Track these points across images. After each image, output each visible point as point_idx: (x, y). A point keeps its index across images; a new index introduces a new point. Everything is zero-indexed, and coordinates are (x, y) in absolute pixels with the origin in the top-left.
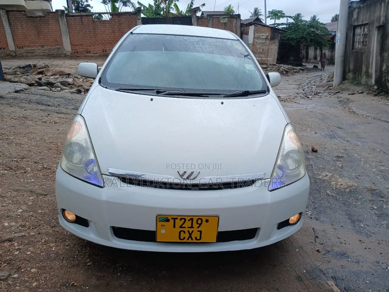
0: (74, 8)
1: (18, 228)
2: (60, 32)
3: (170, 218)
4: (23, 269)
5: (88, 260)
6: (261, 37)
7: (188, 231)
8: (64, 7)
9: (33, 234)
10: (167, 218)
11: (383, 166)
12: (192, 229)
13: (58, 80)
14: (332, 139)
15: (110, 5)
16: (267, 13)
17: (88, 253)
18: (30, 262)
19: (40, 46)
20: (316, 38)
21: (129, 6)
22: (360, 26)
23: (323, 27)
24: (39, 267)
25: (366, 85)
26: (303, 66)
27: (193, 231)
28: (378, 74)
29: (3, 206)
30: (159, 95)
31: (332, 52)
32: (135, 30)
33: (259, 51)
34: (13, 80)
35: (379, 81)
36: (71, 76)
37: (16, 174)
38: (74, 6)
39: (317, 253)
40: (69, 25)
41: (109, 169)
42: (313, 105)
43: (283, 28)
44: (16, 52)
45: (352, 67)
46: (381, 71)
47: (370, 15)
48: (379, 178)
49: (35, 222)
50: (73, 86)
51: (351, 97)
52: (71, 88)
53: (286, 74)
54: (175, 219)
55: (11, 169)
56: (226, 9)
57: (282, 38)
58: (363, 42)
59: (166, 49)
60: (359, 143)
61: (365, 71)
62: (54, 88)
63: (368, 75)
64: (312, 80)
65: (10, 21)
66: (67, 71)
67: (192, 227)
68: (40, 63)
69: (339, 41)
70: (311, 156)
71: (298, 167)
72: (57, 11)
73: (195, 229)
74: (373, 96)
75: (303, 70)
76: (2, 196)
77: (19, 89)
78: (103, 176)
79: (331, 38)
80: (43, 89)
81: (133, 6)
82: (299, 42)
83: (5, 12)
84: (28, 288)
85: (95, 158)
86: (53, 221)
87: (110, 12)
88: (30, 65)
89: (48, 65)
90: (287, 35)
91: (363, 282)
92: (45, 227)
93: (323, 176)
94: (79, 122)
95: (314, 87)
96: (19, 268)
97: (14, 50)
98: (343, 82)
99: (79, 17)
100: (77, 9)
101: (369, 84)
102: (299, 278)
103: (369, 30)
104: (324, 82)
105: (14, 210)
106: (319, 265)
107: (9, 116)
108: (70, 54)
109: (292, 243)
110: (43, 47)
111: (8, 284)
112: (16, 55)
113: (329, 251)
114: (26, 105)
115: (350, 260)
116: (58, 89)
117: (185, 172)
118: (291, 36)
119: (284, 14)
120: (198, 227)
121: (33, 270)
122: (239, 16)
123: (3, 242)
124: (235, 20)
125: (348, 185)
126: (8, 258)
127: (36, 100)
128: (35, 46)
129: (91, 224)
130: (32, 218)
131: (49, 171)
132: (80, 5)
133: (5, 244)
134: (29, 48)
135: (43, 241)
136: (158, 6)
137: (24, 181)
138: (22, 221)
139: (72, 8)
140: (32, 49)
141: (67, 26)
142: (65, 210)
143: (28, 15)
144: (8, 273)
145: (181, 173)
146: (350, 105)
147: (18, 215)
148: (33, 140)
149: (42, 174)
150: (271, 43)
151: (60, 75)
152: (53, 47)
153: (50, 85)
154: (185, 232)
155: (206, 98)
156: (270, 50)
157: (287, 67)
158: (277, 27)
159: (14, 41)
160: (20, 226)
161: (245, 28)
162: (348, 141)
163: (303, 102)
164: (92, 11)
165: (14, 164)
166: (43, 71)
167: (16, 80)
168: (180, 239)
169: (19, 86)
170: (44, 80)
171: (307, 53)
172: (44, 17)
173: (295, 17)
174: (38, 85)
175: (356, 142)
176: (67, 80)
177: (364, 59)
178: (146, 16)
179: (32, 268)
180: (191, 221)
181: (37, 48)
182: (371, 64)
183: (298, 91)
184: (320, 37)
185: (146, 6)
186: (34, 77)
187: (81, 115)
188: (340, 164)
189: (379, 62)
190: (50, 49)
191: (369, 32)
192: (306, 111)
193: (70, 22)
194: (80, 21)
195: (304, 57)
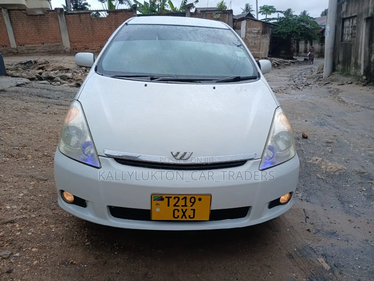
0: (72, 6)
1: (19, 210)
2: (59, 29)
3: (164, 197)
4: (25, 249)
5: (87, 240)
6: (253, 32)
7: (182, 210)
8: (63, 5)
9: (34, 216)
10: (161, 197)
11: (372, 151)
12: (186, 208)
13: (58, 75)
14: (322, 127)
15: (106, 3)
16: (259, 9)
17: (87, 234)
18: (31, 242)
19: (40, 43)
20: (306, 32)
21: (126, 4)
22: (349, 18)
23: (313, 21)
24: (40, 247)
25: (355, 75)
26: (293, 59)
27: (186, 210)
28: (367, 65)
29: (5, 191)
30: (153, 81)
31: (322, 45)
32: (130, 21)
33: (251, 45)
34: (15, 74)
35: (367, 72)
36: (70, 71)
37: (17, 161)
38: (72, 5)
39: (307, 232)
40: (68, 23)
41: (105, 151)
42: (304, 95)
43: (274, 22)
44: (17, 49)
45: (341, 59)
46: (370, 61)
47: (359, 8)
48: (368, 161)
49: (35, 205)
50: (72, 80)
51: (340, 87)
52: (71, 82)
53: (277, 67)
54: (169, 198)
55: (13, 156)
56: (218, 5)
57: (274, 32)
58: (352, 34)
59: (160, 39)
60: (348, 130)
61: (354, 62)
62: (54, 83)
63: (357, 66)
64: (302, 72)
65: (12, 20)
66: (66, 66)
67: (186, 206)
68: (41, 59)
69: (328, 34)
70: (302, 142)
71: (288, 148)
72: (56, 9)
73: (189, 208)
74: (362, 86)
75: (294, 63)
76: (4, 181)
77: (20, 83)
78: (99, 157)
79: (320, 32)
80: (43, 83)
81: (129, 4)
82: (289, 36)
83: (6, 11)
84: (29, 266)
85: (91, 140)
86: (53, 204)
87: (107, 10)
88: (31, 61)
89: (49, 61)
90: (278, 29)
91: (352, 259)
92: (45, 210)
93: (314, 161)
94: (76, 107)
95: (305, 79)
96: (21, 248)
97: (16, 47)
98: (333, 73)
99: (77, 15)
100: (76, 7)
101: (358, 75)
102: (290, 256)
103: (358, 22)
104: (315, 73)
105: (15, 194)
106: (309, 243)
107: (11, 108)
108: (69, 51)
109: (284, 223)
110: (43, 44)
111: (10, 263)
112: (18, 53)
113: (319, 231)
114: (27, 98)
115: (339, 239)
116: (57, 83)
117: (178, 153)
118: (282, 30)
119: (275, 9)
120: (192, 206)
121: (34, 250)
122: (231, 11)
123: (6, 223)
124: (227, 15)
125: (338, 169)
126: (10, 238)
127: (36, 93)
128: (35, 43)
129: (89, 204)
130: (33, 202)
131: (49, 158)
132: (79, 4)
133: (7, 226)
134: (30, 45)
135: (43, 223)
136: (153, 4)
137: (25, 167)
138: (24, 204)
139: (71, 7)
140: (34, 46)
141: (66, 24)
142: (64, 191)
143: (29, 14)
144: (10, 253)
145: (174, 154)
146: (340, 95)
147: (20, 199)
148: (34, 130)
149: (42, 161)
150: (262, 37)
151: (60, 70)
152: (53, 44)
153: (50, 79)
154: (178, 211)
155: (199, 83)
156: (261, 44)
157: (279, 61)
158: (268, 22)
159: (15, 38)
160: (21, 209)
161: (237, 23)
162: (337, 128)
163: (294, 92)
164: (89, 9)
165: (15, 152)
166: (44, 67)
167: (18, 74)
168: (174, 216)
169: (21, 80)
170: (44, 75)
171: (298, 47)
172: (44, 15)
173: (285, 12)
174: (38, 80)
175: (345, 129)
176: (66, 74)
177: (352, 50)
178: (141, 13)
179: (33, 248)
180: (184, 199)
181: (38, 46)
182: (359, 55)
183: (289, 82)
184: (310, 31)
185: (141, 3)
186: (34, 72)
187: (77, 100)
188: (329, 149)
189: (368, 53)
190: (50, 46)
191: (358, 24)
192: (296, 100)
193: (69, 19)
194: (79, 19)
195: (294, 51)
